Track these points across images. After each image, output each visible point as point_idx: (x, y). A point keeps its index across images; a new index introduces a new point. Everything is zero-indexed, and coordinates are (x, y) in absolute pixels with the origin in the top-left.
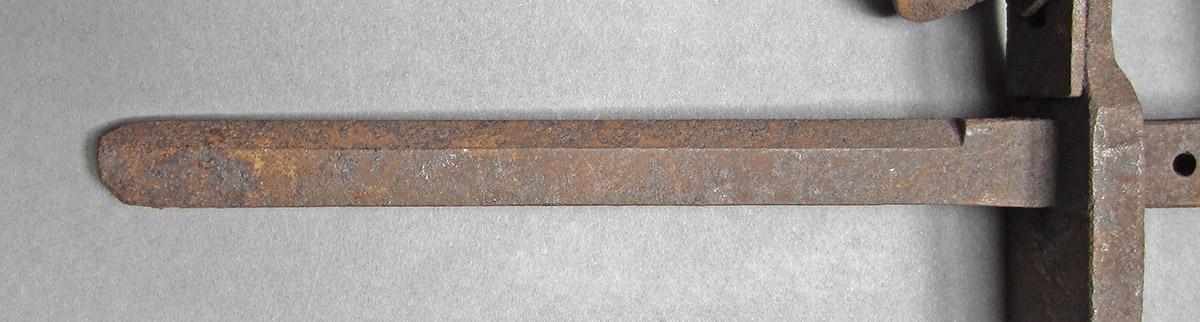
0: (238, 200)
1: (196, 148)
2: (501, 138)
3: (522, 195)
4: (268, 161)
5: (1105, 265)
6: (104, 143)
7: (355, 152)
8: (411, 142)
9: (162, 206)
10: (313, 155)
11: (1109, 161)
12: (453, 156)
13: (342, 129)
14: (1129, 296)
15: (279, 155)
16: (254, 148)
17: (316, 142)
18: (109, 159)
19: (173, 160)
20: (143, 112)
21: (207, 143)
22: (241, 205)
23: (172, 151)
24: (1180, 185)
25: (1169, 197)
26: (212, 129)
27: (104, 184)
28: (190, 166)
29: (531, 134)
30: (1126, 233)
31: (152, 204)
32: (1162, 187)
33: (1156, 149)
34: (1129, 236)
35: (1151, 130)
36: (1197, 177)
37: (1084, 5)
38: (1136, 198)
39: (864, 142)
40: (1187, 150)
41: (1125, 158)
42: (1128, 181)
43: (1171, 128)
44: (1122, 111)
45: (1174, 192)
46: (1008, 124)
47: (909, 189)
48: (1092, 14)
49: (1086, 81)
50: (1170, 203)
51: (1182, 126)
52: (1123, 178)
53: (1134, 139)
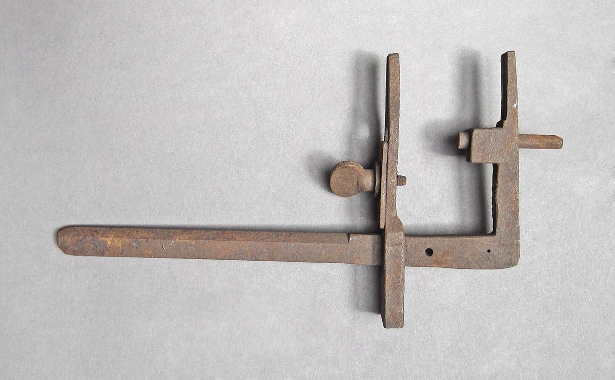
0: (102, 254)
1: (89, 236)
2: (190, 236)
3: (197, 256)
4: (112, 241)
5: (391, 285)
6: (59, 234)
7: (141, 239)
8: (159, 237)
9: (77, 255)
10: (127, 240)
11: (391, 251)
12: (173, 241)
13: (137, 231)
14: (398, 297)
15: (116, 240)
16: (108, 237)
17: (128, 235)
18: (61, 239)
19: (81, 240)
20: (72, 223)
21: (93, 235)
22: (104, 256)
23: (81, 237)
24: (427, 260)
25: (424, 263)
26: (95, 229)
27: (59, 247)
28: (87, 242)
29: (200, 235)
30: (397, 276)
31: (74, 254)
32: (421, 260)
33: (419, 246)
34: (398, 277)
35: (417, 240)
36: (433, 257)
37: (385, 197)
38: (401, 264)
39: (314, 241)
40: (430, 247)
41: (397, 250)
42: (398, 258)
43: (424, 239)
44: (396, 234)
45: (426, 262)
46: (365, 236)
47: (329, 257)
48: (388, 201)
49: (385, 223)
50: (424, 265)
51: (428, 239)
52: (396, 257)
53: (400, 244)
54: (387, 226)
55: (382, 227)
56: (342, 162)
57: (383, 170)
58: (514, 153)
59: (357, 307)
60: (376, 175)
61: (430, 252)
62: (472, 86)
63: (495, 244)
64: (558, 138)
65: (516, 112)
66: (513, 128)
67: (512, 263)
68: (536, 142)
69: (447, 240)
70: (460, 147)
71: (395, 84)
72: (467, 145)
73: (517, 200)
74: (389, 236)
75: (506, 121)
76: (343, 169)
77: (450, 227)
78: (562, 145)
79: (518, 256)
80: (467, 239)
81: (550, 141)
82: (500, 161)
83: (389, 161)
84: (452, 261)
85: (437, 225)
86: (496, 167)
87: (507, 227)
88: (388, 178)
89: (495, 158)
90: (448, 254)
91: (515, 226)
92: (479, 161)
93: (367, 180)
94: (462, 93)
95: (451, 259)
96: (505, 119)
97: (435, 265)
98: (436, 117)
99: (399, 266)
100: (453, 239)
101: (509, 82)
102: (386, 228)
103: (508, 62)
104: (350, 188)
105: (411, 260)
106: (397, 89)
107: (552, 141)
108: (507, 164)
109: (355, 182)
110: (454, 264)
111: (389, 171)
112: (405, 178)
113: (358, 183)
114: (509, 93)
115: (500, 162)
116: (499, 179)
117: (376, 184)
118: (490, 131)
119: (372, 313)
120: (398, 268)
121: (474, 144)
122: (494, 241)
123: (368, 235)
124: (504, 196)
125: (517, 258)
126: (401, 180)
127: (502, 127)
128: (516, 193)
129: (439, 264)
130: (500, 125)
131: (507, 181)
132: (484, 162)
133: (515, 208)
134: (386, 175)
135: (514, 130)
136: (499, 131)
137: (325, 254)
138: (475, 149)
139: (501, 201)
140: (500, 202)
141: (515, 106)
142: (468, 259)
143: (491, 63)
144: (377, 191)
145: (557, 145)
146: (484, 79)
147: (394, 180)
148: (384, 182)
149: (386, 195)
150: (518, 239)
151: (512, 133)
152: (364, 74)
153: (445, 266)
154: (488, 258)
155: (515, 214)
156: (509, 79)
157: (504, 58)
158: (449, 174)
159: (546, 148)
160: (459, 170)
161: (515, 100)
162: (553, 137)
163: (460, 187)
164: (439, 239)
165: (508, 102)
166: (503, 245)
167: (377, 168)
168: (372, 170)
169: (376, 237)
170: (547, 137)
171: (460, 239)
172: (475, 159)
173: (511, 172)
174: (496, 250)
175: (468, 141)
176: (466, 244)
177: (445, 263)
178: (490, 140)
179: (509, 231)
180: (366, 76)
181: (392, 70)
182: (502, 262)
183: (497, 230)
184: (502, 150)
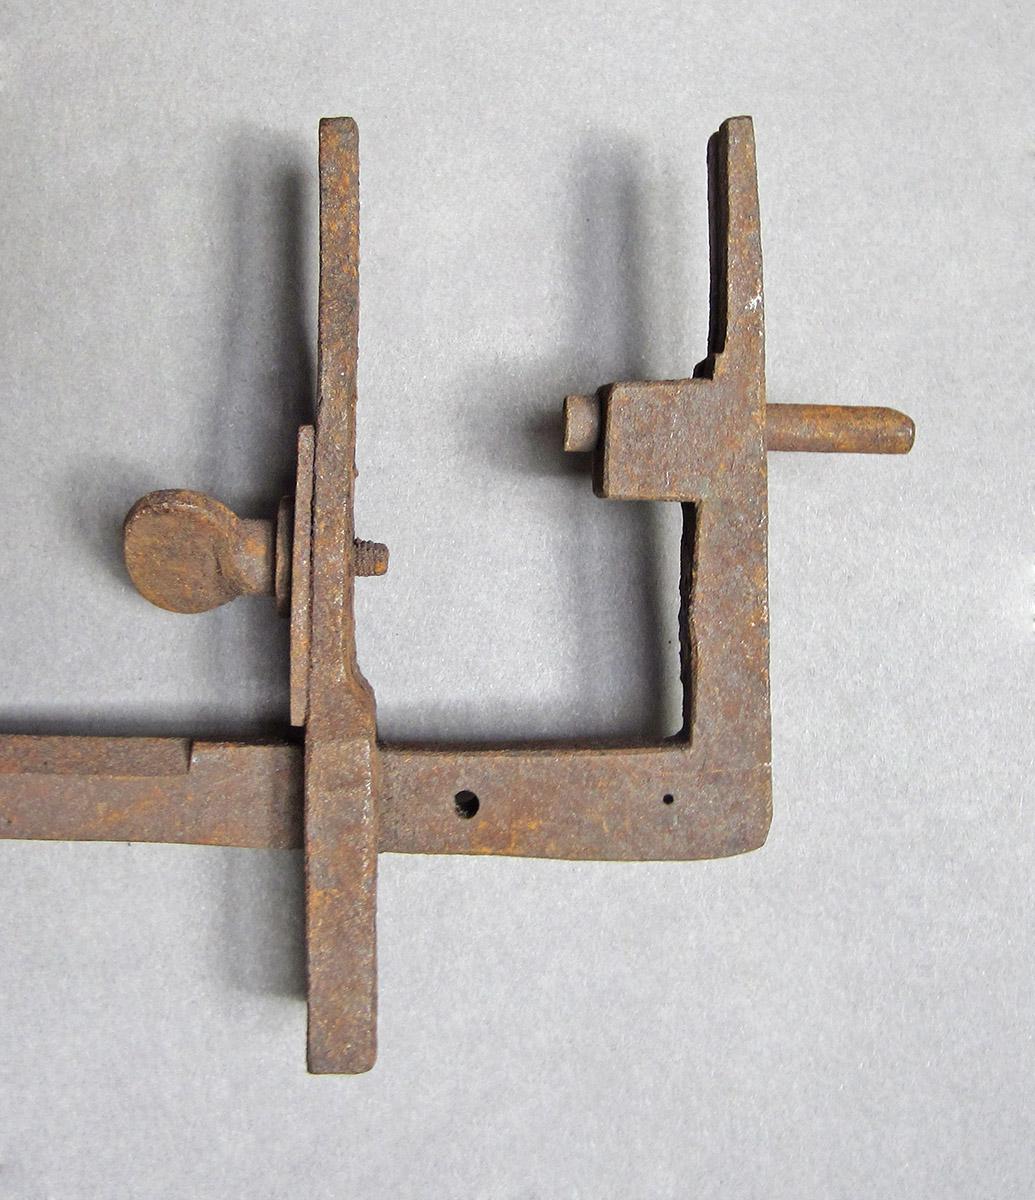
5: (326, 927)
11: (327, 806)
24: (458, 829)
25: (447, 841)
30: (349, 893)
32: (438, 829)
33: (429, 785)
34: (351, 898)
35: (422, 762)
36: (480, 820)
37: (305, 618)
38: (361, 851)
39: (70, 766)
40: (467, 787)
41: (347, 804)
42: (349, 829)
43: (446, 761)
44: (343, 747)
45: (453, 837)
46: (245, 749)
47: (121, 824)
48: (318, 630)
49: (308, 707)
50: (451, 848)
51: (460, 759)
52: (345, 828)
53: (359, 781)
54: (312, 717)
55: (296, 720)
56: (152, 495)
57: (298, 524)
58: (752, 467)
59: (235, 979)
60: (279, 541)
61: (468, 804)
62: (618, 249)
63: (687, 775)
64: (899, 415)
65: (758, 327)
66: (748, 383)
67: (748, 840)
68: (825, 430)
69: (526, 764)
70: (568, 446)
71: (341, 224)
72: (593, 439)
73: (763, 626)
74: (320, 754)
75: (724, 355)
76: (158, 520)
77: (547, 710)
78: (912, 439)
79: (766, 815)
80: (596, 758)
81: (872, 425)
82: (703, 495)
83: (320, 490)
84: (544, 834)
85: (504, 705)
86: (690, 511)
87: (729, 716)
88: (317, 551)
89: (687, 484)
90: (530, 812)
91: (754, 716)
92: (633, 492)
93: (251, 558)
94: (583, 271)
95: (540, 828)
96: (721, 350)
97: (484, 849)
98: (500, 350)
99: (353, 858)
100: (547, 760)
101: (732, 222)
102: (311, 727)
103: (731, 152)
104: (196, 584)
105: (405, 831)
106: (346, 239)
107: (879, 426)
108: (726, 502)
109: (211, 564)
110: (552, 846)
111: (320, 528)
112: (383, 548)
113: (219, 566)
114: (733, 260)
115: (704, 497)
116: (702, 555)
117: (279, 571)
118: (670, 389)
119: (286, 1000)
120: (352, 866)
121: (613, 433)
122: (686, 767)
123: (256, 744)
124: (718, 612)
125: (763, 823)
126: (369, 557)
127: (711, 378)
128: (760, 600)
129: (499, 844)
130: (704, 370)
131: (727, 563)
132: (649, 497)
133: (757, 656)
134: (308, 540)
135: (751, 388)
136: (703, 388)
137: (108, 813)
138: (618, 450)
139: (710, 630)
140: (704, 633)
141: (754, 302)
142: (597, 826)
143: (680, 178)
144: (280, 595)
145: (894, 439)
146: (658, 226)
147: (336, 558)
148: (301, 565)
149: (310, 608)
150: (766, 756)
151: (745, 400)
152: (261, 206)
153: (522, 852)
154: (667, 823)
155: (757, 674)
156: (732, 211)
157: (718, 146)
158: (544, 537)
159: (859, 450)
160: (577, 524)
161: (753, 286)
162: (883, 412)
163: (581, 580)
164: (501, 758)
165: (730, 290)
166: (716, 778)
167: (282, 514)
168: (267, 523)
169: (282, 753)
170: (861, 413)
171: (569, 758)
172: (618, 484)
173: (740, 530)
174: (692, 795)
175: (596, 424)
176: (590, 777)
177: (519, 843)
178: (667, 421)
179: (735, 730)
180: (268, 208)
181: (330, 175)
182: (713, 837)
183: (696, 729)
184: (709, 455)
